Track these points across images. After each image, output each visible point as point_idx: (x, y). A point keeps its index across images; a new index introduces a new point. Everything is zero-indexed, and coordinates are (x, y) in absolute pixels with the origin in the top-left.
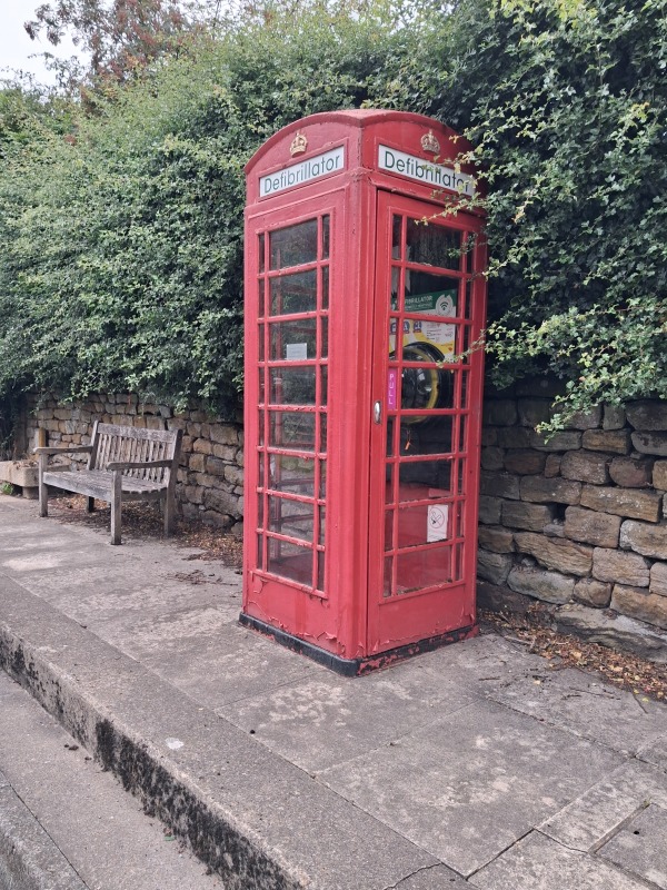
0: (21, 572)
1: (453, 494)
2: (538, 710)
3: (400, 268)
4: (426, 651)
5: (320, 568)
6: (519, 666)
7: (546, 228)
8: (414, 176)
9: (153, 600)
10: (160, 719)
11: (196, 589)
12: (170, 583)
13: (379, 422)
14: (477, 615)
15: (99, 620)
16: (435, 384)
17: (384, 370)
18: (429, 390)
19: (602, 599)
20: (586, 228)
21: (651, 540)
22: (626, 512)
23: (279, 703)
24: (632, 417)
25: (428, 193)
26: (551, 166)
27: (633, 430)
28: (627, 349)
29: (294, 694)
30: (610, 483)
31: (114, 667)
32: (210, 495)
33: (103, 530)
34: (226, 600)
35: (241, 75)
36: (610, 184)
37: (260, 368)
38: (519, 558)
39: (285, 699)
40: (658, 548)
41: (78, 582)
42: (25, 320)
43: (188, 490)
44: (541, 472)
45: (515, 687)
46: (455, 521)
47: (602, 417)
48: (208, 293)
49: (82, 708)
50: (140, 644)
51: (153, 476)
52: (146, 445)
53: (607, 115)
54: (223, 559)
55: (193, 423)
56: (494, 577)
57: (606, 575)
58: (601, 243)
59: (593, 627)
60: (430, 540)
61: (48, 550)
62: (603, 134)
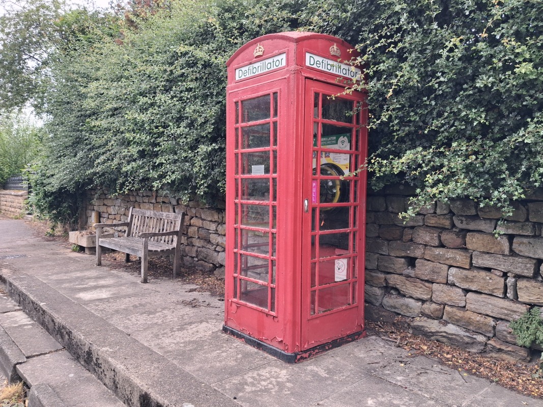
0: (88, 301)
1: (350, 252)
2: (403, 382)
3: (318, 123)
4: (336, 347)
5: (273, 298)
6: (391, 355)
7: (403, 100)
8: (326, 70)
9: (169, 317)
10: (178, 391)
11: (195, 310)
12: (179, 307)
13: (307, 211)
14: (365, 325)
15: (138, 331)
16: (338, 187)
17: (310, 180)
18: (335, 191)
19: (439, 314)
20: (426, 101)
21: (466, 279)
22: (451, 262)
23: (250, 380)
24: (453, 207)
25: (334, 79)
26: (406, 66)
27: (454, 214)
28: (450, 170)
29: (258, 375)
30: (442, 245)
31: (149, 359)
32: (201, 252)
33: (136, 274)
34: (214, 317)
35: (223, 9)
36: (438, 78)
37: (236, 179)
38: (389, 290)
39: (253, 378)
40: (470, 284)
41: (123, 307)
42: (89, 147)
43: (187, 248)
44: (401, 239)
45: (388, 368)
46: (351, 268)
47: (436, 207)
48: (203, 134)
49: (130, 385)
50: (164, 345)
51: (167, 240)
52: (162, 222)
53: (436, 39)
54: (210, 291)
55: (191, 208)
56: (374, 301)
57: (440, 300)
58: (434, 109)
59: (433, 331)
60: (336, 280)
61: (103, 287)
62: (434, 49)
